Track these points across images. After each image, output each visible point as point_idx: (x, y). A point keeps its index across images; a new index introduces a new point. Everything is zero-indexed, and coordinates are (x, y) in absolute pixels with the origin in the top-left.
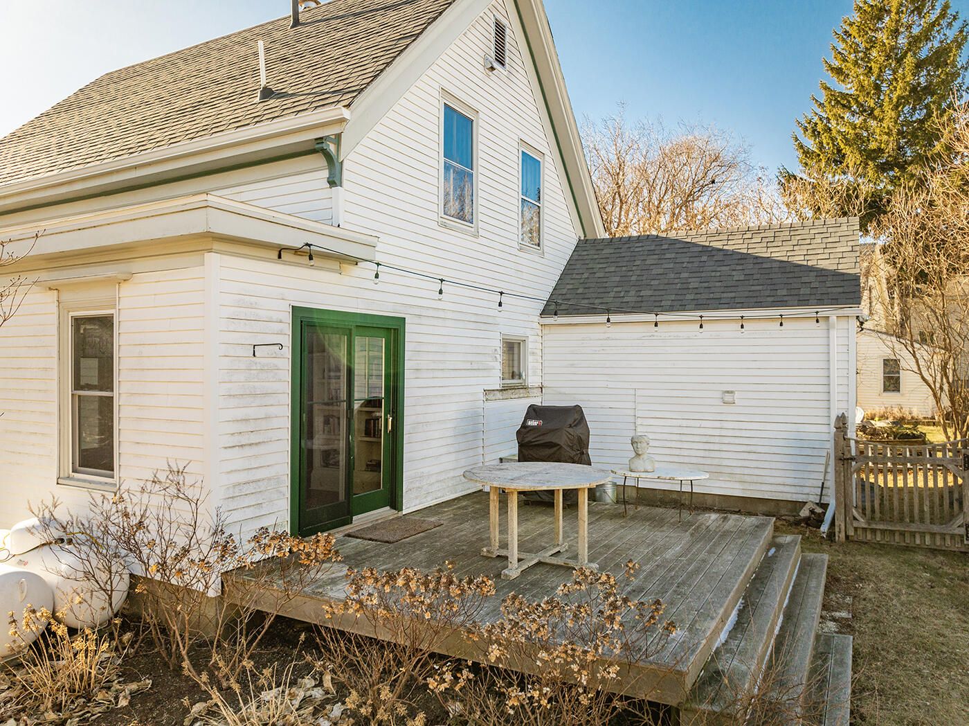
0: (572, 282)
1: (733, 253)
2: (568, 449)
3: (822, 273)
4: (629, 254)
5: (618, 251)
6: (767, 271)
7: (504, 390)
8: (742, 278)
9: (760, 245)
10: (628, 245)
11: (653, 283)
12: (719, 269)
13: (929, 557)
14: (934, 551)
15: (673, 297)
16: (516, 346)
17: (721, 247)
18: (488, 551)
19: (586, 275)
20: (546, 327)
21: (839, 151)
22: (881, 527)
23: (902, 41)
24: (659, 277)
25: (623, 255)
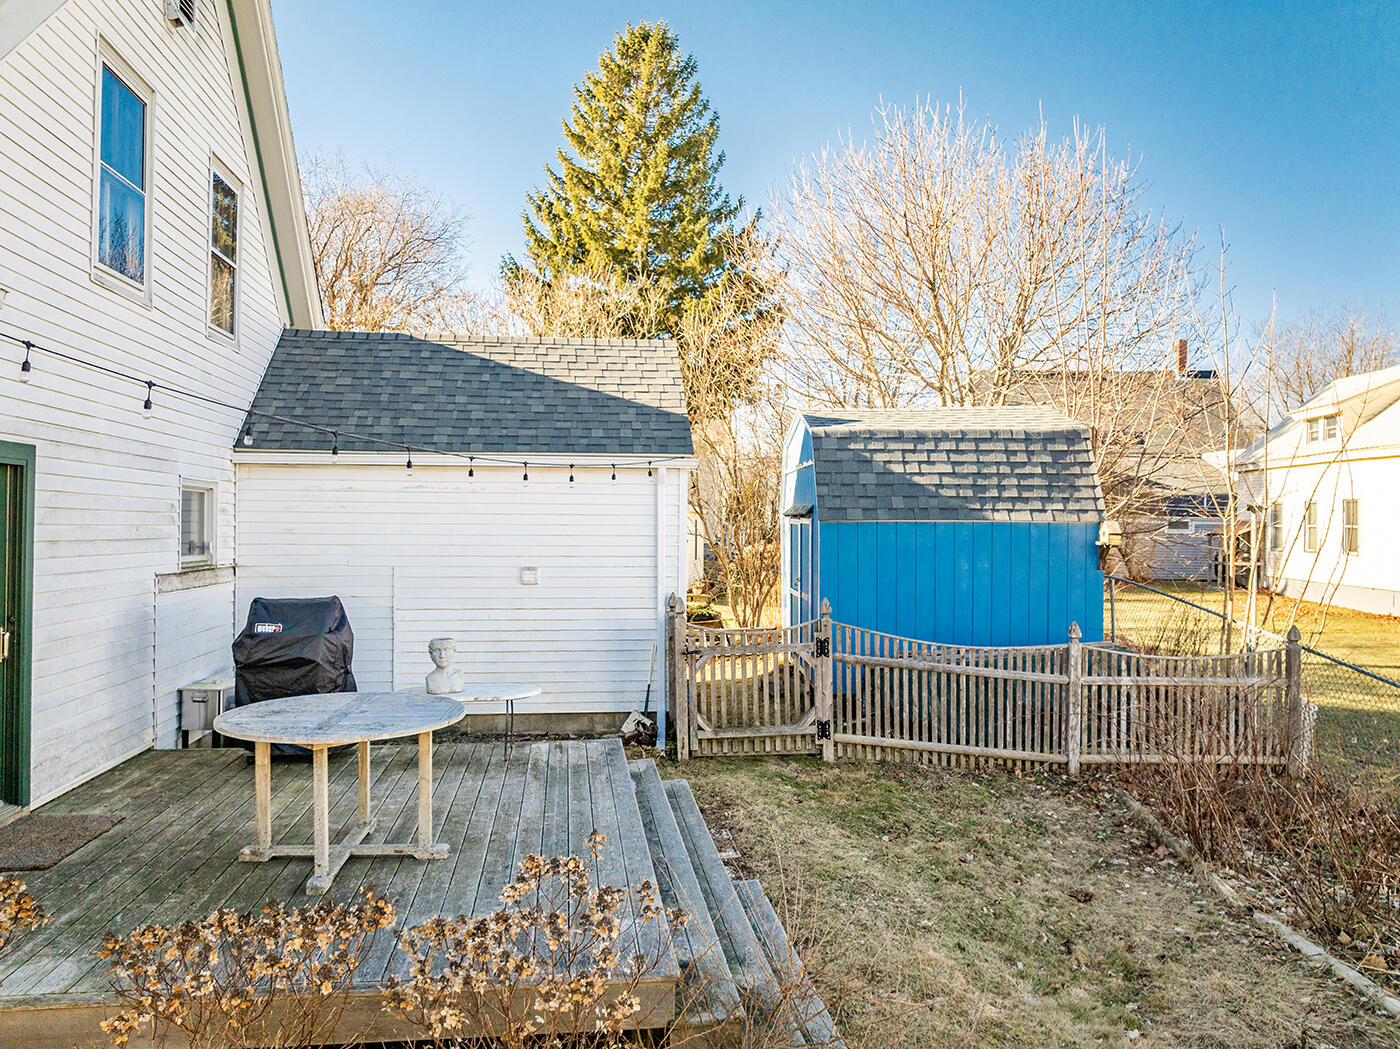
0: (281, 396)
1: (525, 373)
2: (327, 667)
3: (643, 411)
4: (371, 360)
5: (352, 353)
6: (574, 403)
7: (185, 573)
8: (542, 409)
9: (560, 365)
10: (367, 347)
11: (415, 407)
12: (509, 394)
13: (782, 766)
14: (784, 758)
15: (449, 431)
16: (195, 498)
17: (507, 363)
18: (253, 853)
19: (303, 387)
20: (243, 468)
21: (581, 245)
22: (730, 735)
23: (654, 121)
24: (424, 399)
25: (360, 360)
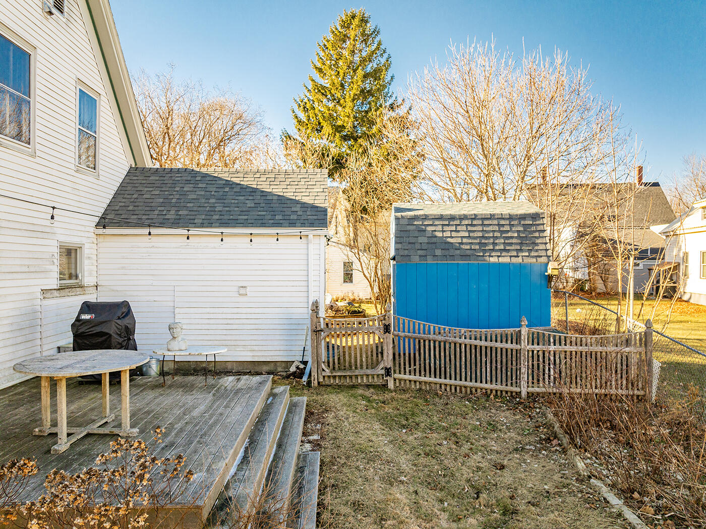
0: (123, 200)
1: (247, 187)
3: (304, 206)
4: (171, 182)
5: (162, 178)
6: (270, 202)
7: (62, 289)
8: (253, 205)
9: (265, 183)
10: (170, 175)
11: (189, 205)
12: (237, 198)
13: (365, 391)
14: (368, 386)
15: (203, 217)
16: (73, 252)
17: (239, 182)
18: (40, 431)
19: (135, 196)
20: (101, 237)
21: (320, 123)
22: (339, 374)
24: (194, 201)
25: (165, 182)
